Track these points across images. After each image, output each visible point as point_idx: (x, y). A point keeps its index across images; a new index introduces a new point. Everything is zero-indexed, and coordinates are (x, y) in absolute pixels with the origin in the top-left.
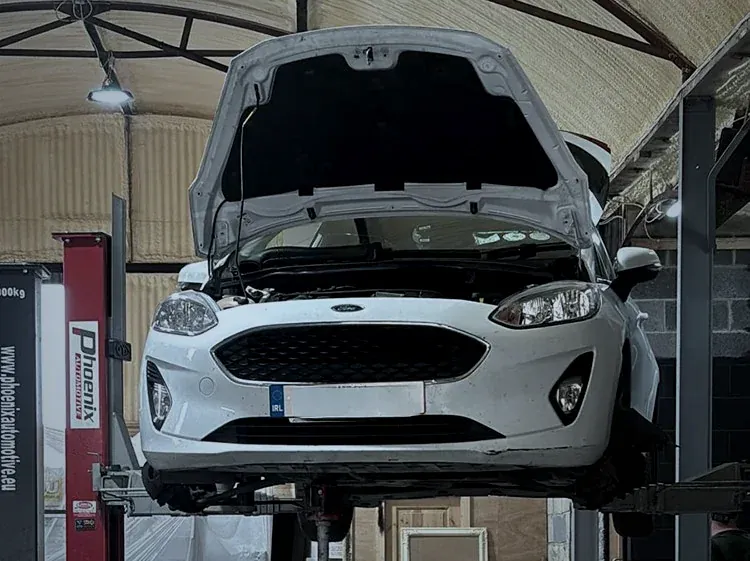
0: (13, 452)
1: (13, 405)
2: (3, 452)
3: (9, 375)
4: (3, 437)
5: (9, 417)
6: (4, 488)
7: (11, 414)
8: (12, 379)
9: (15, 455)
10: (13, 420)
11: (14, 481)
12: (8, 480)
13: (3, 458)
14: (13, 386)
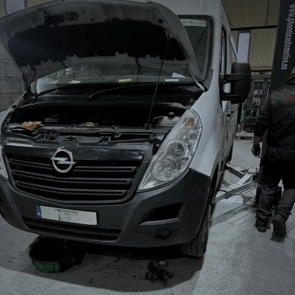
0: (288, 53)
1: (291, 31)
2: (284, 53)
3: (291, 18)
4: (285, 46)
5: (289, 37)
6: (282, 68)
7: (289, 36)
8: (293, 19)
9: (289, 54)
10: (290, 38)
11: (287, 65)
12: (284, 65)
13: (284, 55)
14: (292, 23)
